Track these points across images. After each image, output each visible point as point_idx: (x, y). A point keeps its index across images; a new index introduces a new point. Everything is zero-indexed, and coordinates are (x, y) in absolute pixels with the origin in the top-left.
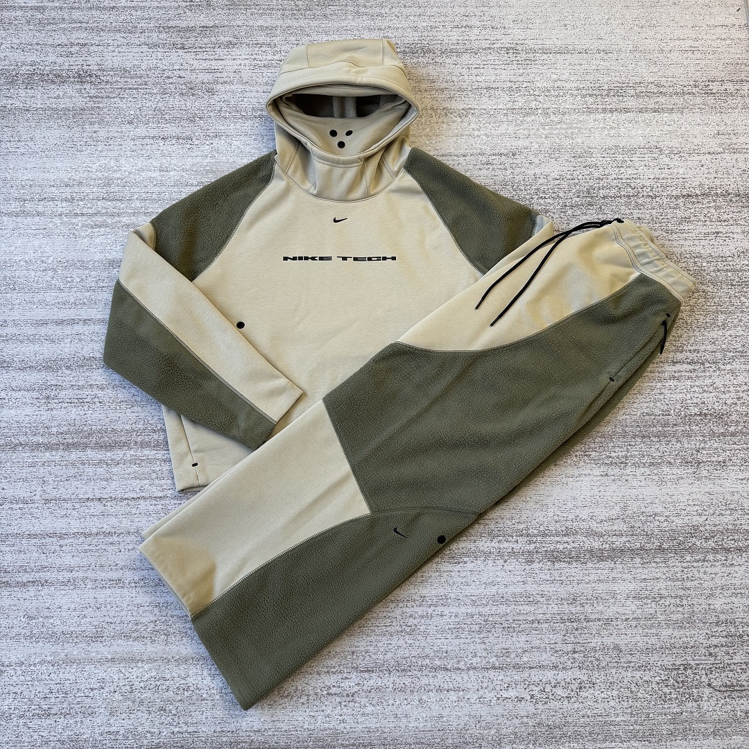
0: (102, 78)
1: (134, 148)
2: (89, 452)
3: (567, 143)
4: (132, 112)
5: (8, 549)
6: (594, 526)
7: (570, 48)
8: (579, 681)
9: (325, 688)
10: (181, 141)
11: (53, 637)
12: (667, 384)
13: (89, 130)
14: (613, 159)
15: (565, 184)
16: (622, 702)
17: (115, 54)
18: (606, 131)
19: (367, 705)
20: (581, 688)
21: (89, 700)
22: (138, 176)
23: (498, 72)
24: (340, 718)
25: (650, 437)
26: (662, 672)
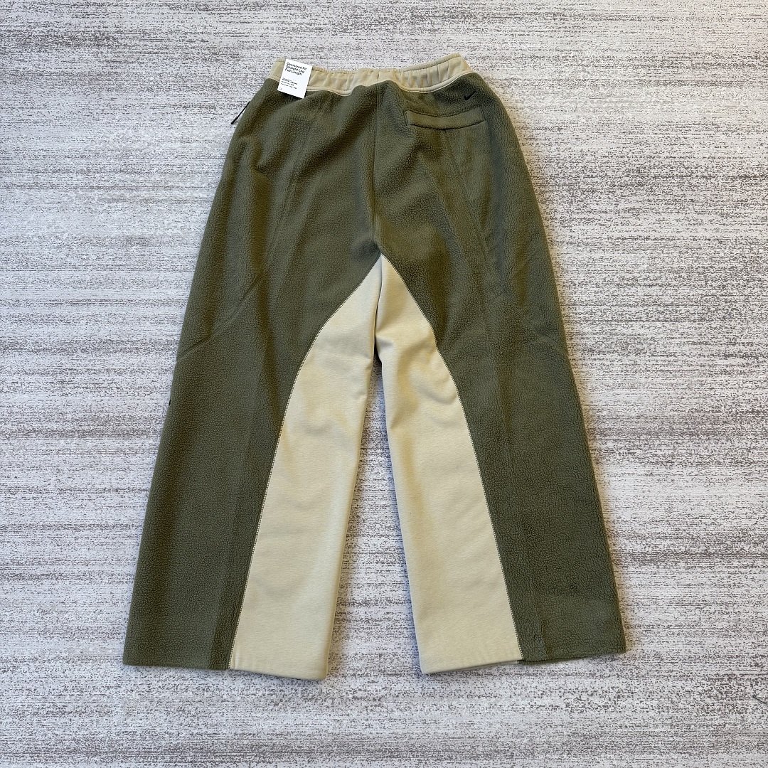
0: (120, 41)
1: (154, 117)
2: (106, 440)
3: (617, 117)
4: (152, 79)
5: (21, 540)
6: (637, 528)
7: (622, 14)
8: (617, 689)
9: (350, 691)
10: (203, 110)
11: (69, 633)
12: (718, 379)
13: (106, 97)
14: (666, 136)
15: (613, 163)
16: (662, 713)
17: (134, 15)
18: (659, 105)
19: (395, 710)
20: (619, 697)
21: (105, 699)
22: (157, 148)
23: (544, 39)
24: (366, 723)
25: (698, 435)
26: (705, 682)
